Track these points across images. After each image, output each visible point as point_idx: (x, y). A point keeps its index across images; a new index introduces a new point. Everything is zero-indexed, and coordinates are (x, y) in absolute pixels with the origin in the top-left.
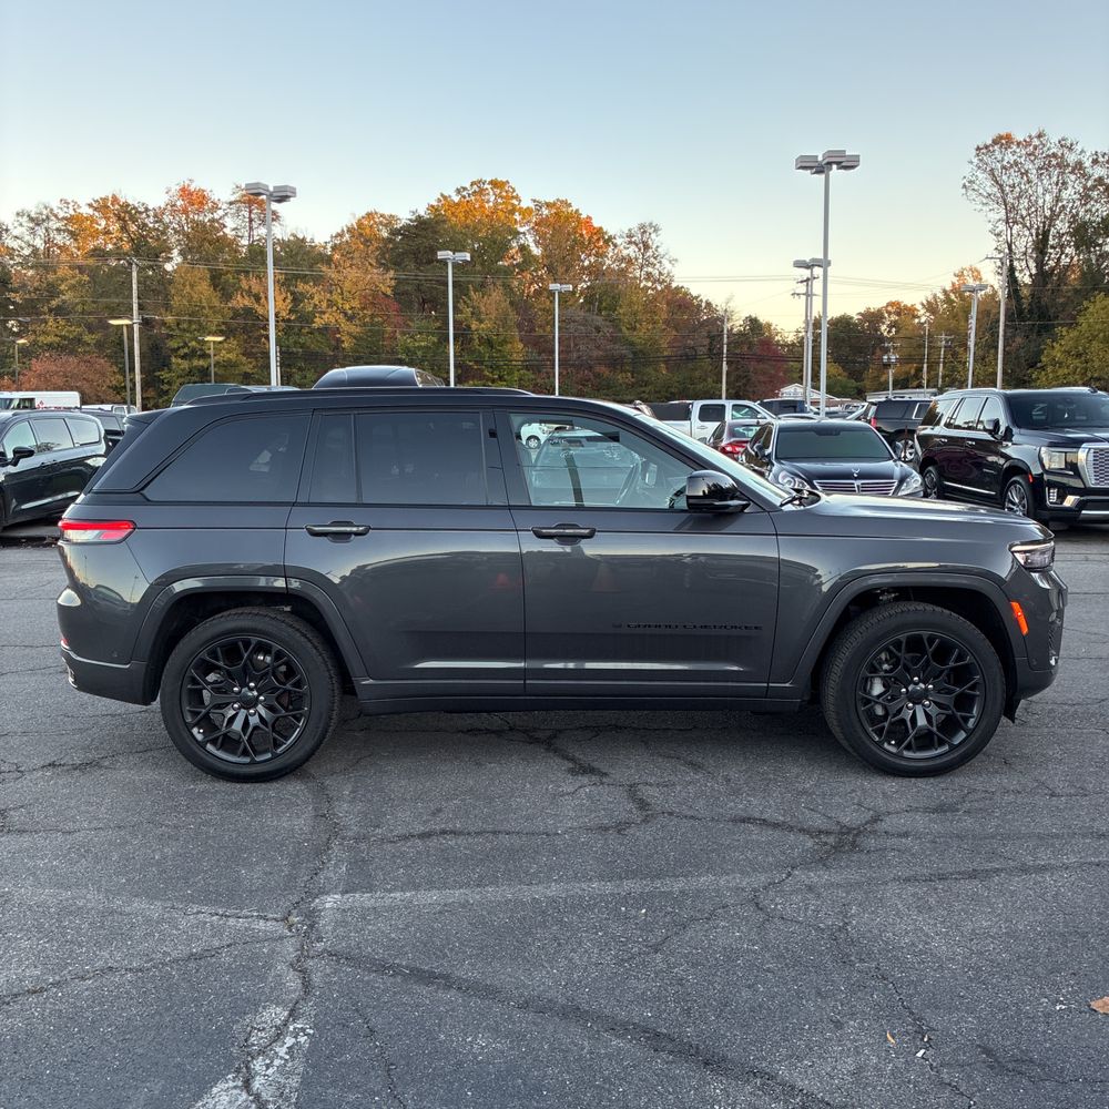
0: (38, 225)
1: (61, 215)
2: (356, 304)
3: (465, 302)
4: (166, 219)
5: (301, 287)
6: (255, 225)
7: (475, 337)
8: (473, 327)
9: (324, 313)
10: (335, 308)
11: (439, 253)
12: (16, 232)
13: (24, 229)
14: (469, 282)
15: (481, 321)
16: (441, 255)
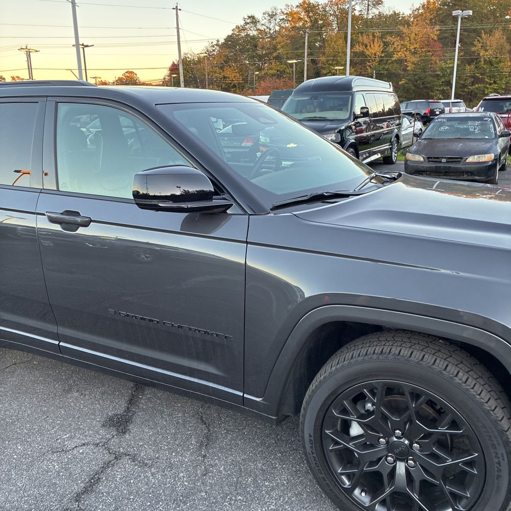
0: (271, 18)
1: (286, 12)
2: (417, 46)
3: (478, 41)
4: (327, 9)
5: (389, 39)
6: (370, 8)
7: (482, 60)
8: (481, 54)
9: (399, 52)
10: (405, 49)
11: (453, 12)
12: (263, 22)
13: (266, 20)
14: (483, 29)
15: (486, 51)
16: (454, 13)
